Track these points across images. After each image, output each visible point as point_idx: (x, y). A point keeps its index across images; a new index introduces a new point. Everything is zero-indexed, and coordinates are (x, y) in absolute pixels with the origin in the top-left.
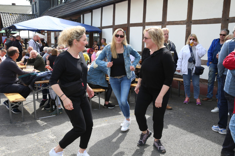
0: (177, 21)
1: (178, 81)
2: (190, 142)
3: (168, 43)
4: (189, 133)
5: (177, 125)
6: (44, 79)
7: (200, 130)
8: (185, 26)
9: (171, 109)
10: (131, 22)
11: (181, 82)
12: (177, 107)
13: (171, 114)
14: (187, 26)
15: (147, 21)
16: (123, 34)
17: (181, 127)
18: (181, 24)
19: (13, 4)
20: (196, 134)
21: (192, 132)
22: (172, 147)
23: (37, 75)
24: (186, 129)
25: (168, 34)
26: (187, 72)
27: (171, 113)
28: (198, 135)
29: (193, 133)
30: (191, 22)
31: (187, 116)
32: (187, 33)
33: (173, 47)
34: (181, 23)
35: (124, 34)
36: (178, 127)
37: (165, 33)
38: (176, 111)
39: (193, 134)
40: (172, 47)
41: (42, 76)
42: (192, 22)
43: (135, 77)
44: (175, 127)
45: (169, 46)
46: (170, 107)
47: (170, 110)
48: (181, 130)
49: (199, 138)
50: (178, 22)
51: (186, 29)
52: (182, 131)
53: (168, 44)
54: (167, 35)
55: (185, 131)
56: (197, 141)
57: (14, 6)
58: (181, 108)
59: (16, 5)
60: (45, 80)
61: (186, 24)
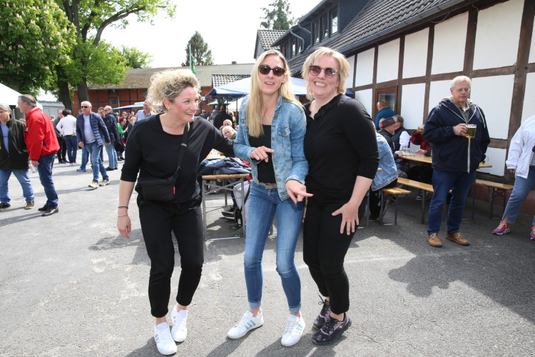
0: (495, 69)
1: (489, 187)
2: (496, 329)
3: (466, 106)
4: (497, 305)
5: (472, 282)
6: (217, 172)
7: (527, 302)
8: (513, 76)
9: (467, 245)
10: (404, 77)
11: (496, 190)
12: (481, 242)
13: (465, 256)
14: (515, 77)
15: (434, 72)
16: (280, 65)
17: (481, 287)
18: (503, 74)
19: (234, 63)
20: (515, 310)
21: (506, 303)
22: (448, 335)
23: (207, 165)
24: (491, 293)
25: (466, 90)
26: (527, 174)
27: (465, 252)
28: (521, 314)
29: (507, 306)
30: (526, 68)
31: (501, 263)
32: (516, 90)
33: (478, 117)
34: (503, 71)
35: (285, 66)
36: (473, 286)
37: (462, 87)
38: (478, 249)
39: (507, 309)
40: (475, 116)
41: (215, 166)
42: (530, 67)
43: (397, 176)
44: (466, 287)
45: (467, 115)
46: (465, 241)
47: (465, 247)
48: (480, 295)
49: (522, 320)
50: (497, 70)
51: (515, 84)
52: (482, 298)
53: (465, 110)
54: (463, 92)
55: (489, 300)
56: (514, 328)
57: (234, 66)
58: (489, 243)
59: (238, 63)
60: (220, 174)
61: (514, 73)
